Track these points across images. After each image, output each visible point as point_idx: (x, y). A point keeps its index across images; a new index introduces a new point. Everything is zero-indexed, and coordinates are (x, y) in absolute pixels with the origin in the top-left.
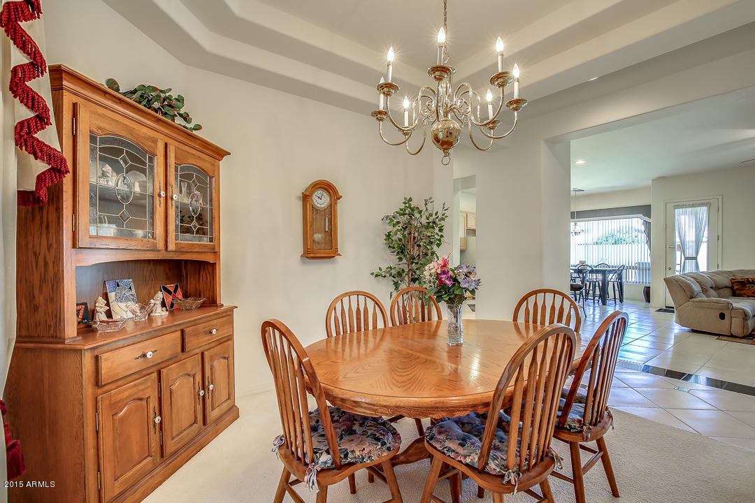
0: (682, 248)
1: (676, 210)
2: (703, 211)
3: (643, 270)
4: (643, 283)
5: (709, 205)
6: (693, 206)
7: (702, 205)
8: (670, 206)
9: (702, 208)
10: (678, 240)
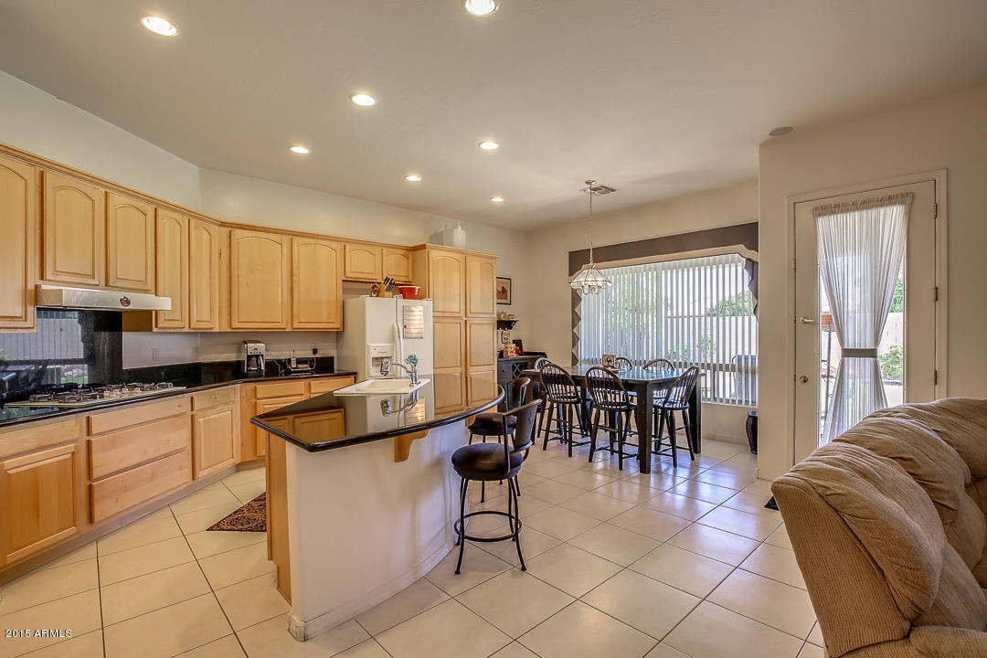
0: (837, 322)
1: (820, 221)
2: (892, 219)
3: (747, 372)
4: (747, 402)
5: (909, 200)
6: (866, 205)
7: (891, 200)
8: (804, 213)
9: (889, 209)
10: (825, 307)
